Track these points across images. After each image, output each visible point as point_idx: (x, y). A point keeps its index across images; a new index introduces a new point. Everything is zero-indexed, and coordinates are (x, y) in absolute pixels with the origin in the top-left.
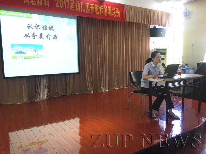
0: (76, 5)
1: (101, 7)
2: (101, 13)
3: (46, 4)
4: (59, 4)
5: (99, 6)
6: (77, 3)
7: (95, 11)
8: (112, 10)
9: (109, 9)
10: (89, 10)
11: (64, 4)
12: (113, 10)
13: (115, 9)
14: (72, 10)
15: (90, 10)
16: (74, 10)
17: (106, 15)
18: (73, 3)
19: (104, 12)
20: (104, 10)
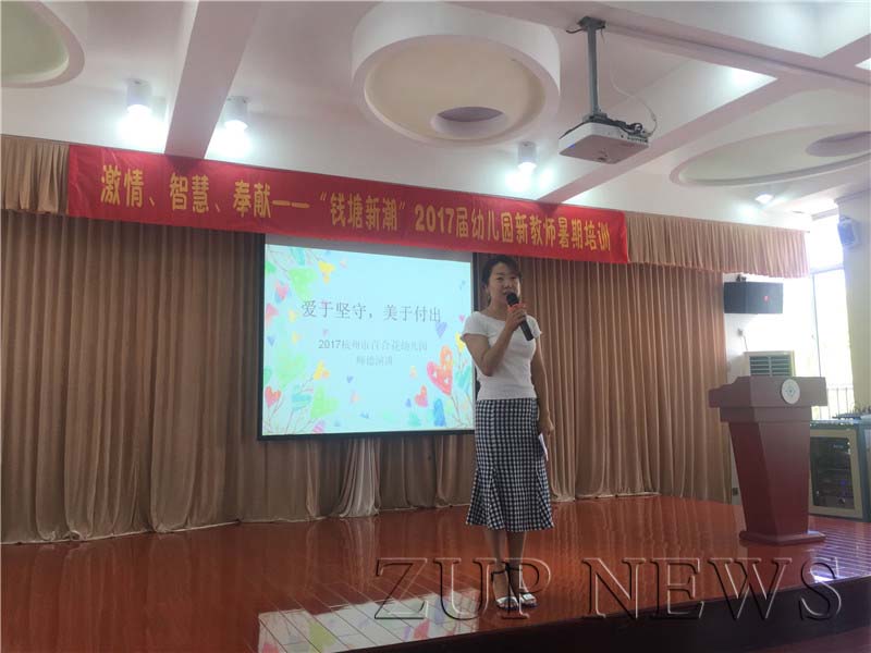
0: (474, 221)
1: (549, 224)
2: (550, 241)
3: (388, 224)
4: (424, 222)
5: (544, 222)
6: (477, 214)
7: (530, 236)
8: (584, 232)
9: (574, 229)
10: (511, 234)
11: (438, 220)
12: (586, 228)
13: (591, 226)
14: (461, 235)
15: (515, 234)
16: (466, 235)
17: (563, 246)
18: (465, 217)
19: (558, 238)
20: (558, 232)
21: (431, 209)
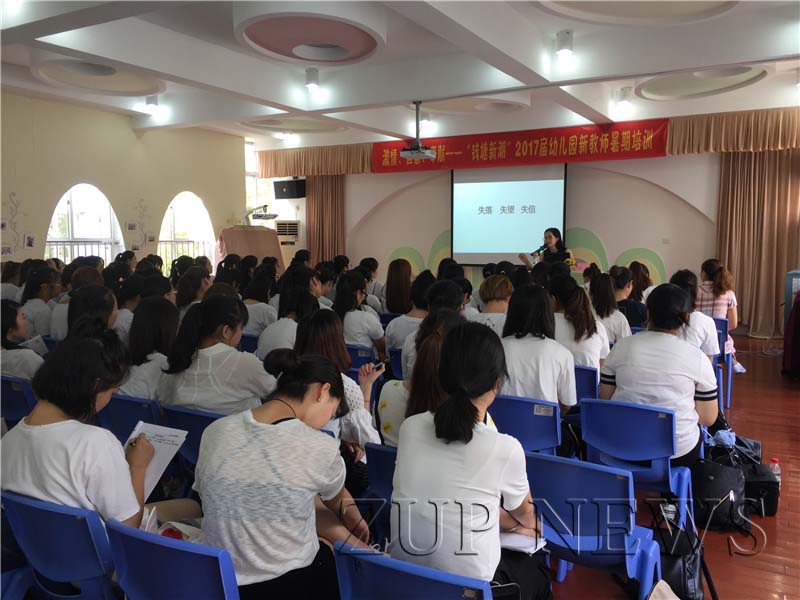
0: (551, 145)
1: (604, 138)
2: (603, 150)
3: (501, 155)
4: (521, 151)
5: (600, 137)
6: (553, 140)
7: (589, 147)
8: (632, 138)
9: (624, 138)
10: (575, 150)
13: (639, 133)
14: (542, 155)
15: (578, 149)
16: (546, 155)
17: (613, 151)
18: (546, 143)
19: (610, 147)
20: (610, 142)
21: (525, 142)
